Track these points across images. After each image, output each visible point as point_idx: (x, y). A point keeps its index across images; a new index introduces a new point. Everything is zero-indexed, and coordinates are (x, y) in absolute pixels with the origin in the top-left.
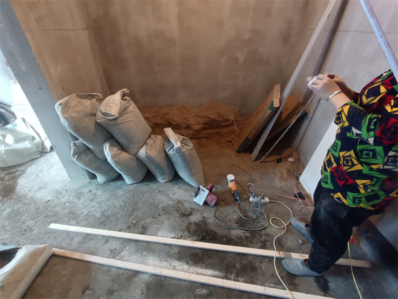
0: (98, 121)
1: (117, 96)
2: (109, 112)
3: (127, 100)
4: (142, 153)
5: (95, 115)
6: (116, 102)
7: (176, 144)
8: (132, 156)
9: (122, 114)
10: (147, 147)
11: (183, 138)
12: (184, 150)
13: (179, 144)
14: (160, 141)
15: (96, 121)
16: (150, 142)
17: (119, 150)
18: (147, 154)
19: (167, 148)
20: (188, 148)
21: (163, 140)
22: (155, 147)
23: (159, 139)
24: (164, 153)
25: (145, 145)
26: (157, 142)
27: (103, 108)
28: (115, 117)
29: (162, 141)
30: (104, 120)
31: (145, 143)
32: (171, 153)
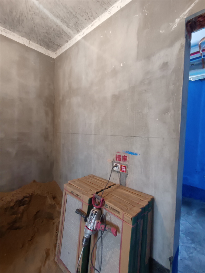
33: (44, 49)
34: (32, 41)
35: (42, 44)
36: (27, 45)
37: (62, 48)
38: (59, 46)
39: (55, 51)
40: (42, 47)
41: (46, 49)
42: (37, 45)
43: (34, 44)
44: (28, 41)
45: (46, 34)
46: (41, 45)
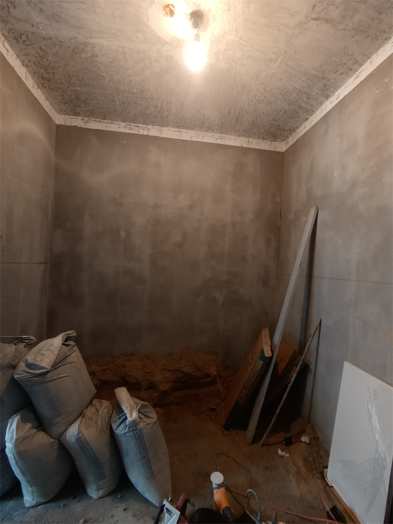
0: (16, 376)
1: (58, 341)
2: (38, 363)
3: (71, 345)
4: (72, 433)
5: (14, 367)
6: (53, 348)
7: (131, 415)
8: (52, 440)
9: (56, 367)
10: (83, 421)
11: (143, 404)
12: (141, 425)
13: (135, 415)
14: (106, 410)
15: (13, 377)
16: (90, 412)
17: (33, 428)
18: (80, 435)
19: (115, 422)
20: (148, 421)
21: (111, 408)
22: (96, 422)
23: (104, 406)
24: (108, 432)
25: (80, 419)
26: (101, 412)
27: (31, 357)
28: (45, 370)
29: (108, 411)
30: (26, 374)
31: (81, 414)
32: (120, 431)
33: (269, 142)
34: (252, 138)
35: (266, 136)
36: (245, 146)
37: (297, 131)
38: (293, 130)
39: (285, 140)
40: (266, 141)
41: (271, 141)
42: (258, 140)
43: (254, 140)
44: (246, 139)
45: (273, 122)
46: (263, 139)
